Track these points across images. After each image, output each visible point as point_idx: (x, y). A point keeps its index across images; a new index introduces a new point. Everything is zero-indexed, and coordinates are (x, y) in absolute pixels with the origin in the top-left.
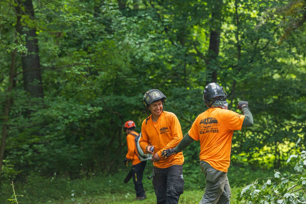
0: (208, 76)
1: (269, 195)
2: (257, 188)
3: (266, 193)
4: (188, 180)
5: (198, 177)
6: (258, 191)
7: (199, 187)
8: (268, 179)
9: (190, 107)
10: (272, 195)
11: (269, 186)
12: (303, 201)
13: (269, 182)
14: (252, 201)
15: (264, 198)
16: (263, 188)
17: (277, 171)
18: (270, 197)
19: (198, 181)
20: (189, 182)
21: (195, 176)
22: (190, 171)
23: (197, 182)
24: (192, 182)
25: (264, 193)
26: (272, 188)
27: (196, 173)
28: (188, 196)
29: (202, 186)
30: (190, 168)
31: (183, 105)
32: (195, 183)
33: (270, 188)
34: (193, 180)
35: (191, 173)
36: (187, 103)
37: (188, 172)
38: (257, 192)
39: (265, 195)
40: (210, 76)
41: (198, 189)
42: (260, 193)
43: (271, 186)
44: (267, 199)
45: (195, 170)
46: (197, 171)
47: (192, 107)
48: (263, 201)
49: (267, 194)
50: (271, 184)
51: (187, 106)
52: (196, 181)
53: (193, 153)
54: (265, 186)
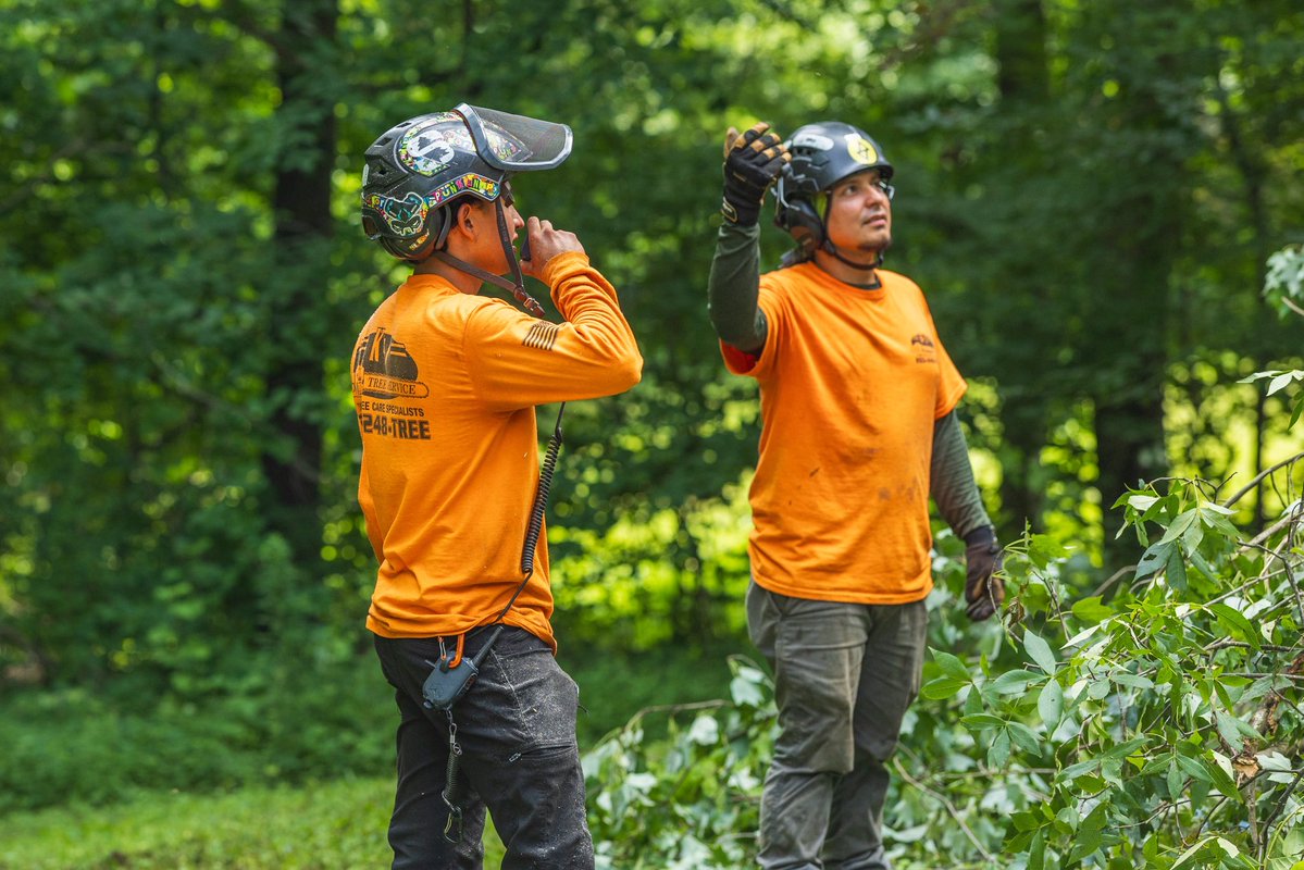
0: (298, 137)
1: (701, 805)
2: (640, 768)
3: (688, 790)
4: (208, 734)
5: (263, 712)
6: (646, 781)
7: (272, 770)
8: (698, 710)
9: (198, 314)
10: (721, 798)
11: (703, 751)
12: (901, 829)
13: (704, 728)
14: (610, 838)
15: (678, 821)
16: (672, 763)
17: (747, 665)
18: (714, 812)
19: (264, 735)
20: (214, 745)
21: (248, 707)
22: (218, 681)
23: (258, 740)
24: (230, 742)
25: (679, 792)
26: (721, 762)
27: (255, 693)
28: (225, 825)
29: (291, 761)
30: (211, 665)
31: (163, 308)
32: (246, 747)
33: (708, 766)
34: (237, 730)
35: (222, 693)
36: (181, 291)
37: (203, 685)
38: (640, 790)
39: (683, 801)
40: (309, 137)
41: (272, 783)
42: (654, 792)
43: (718, 753)
44: (698, 822)
45: (241, 674)
46: (254, 680)
47: (214, 314)
48: (677, 835)
49: (695, 794)
50: (714, 739)
51: (185, 308)
52: (253, 737)
53: (229, 578)
54: (680, 751)
